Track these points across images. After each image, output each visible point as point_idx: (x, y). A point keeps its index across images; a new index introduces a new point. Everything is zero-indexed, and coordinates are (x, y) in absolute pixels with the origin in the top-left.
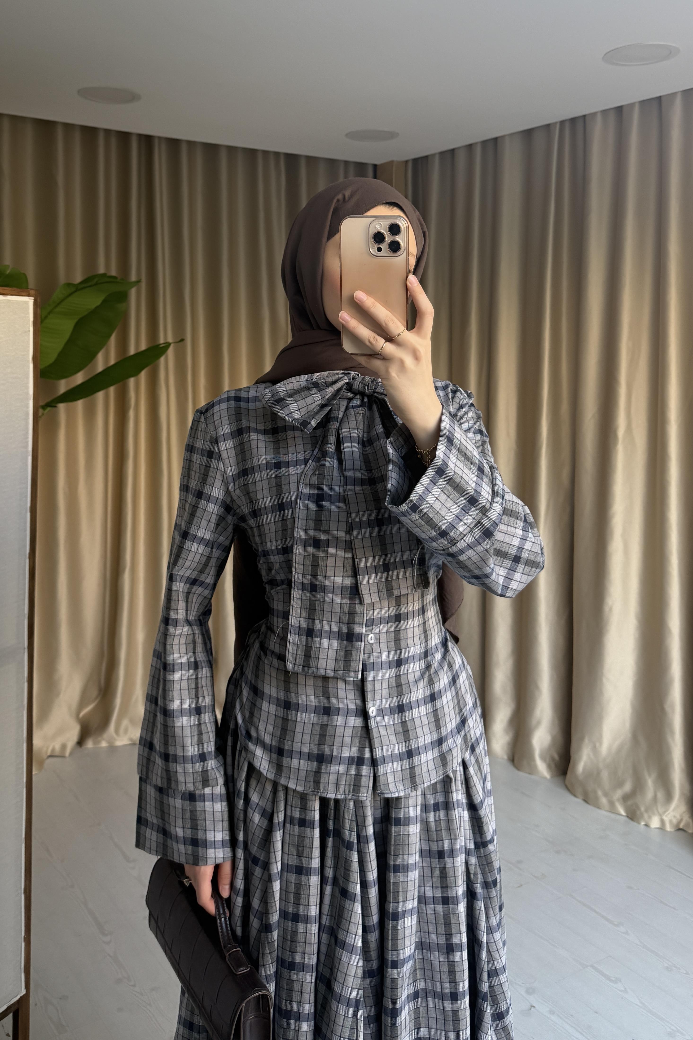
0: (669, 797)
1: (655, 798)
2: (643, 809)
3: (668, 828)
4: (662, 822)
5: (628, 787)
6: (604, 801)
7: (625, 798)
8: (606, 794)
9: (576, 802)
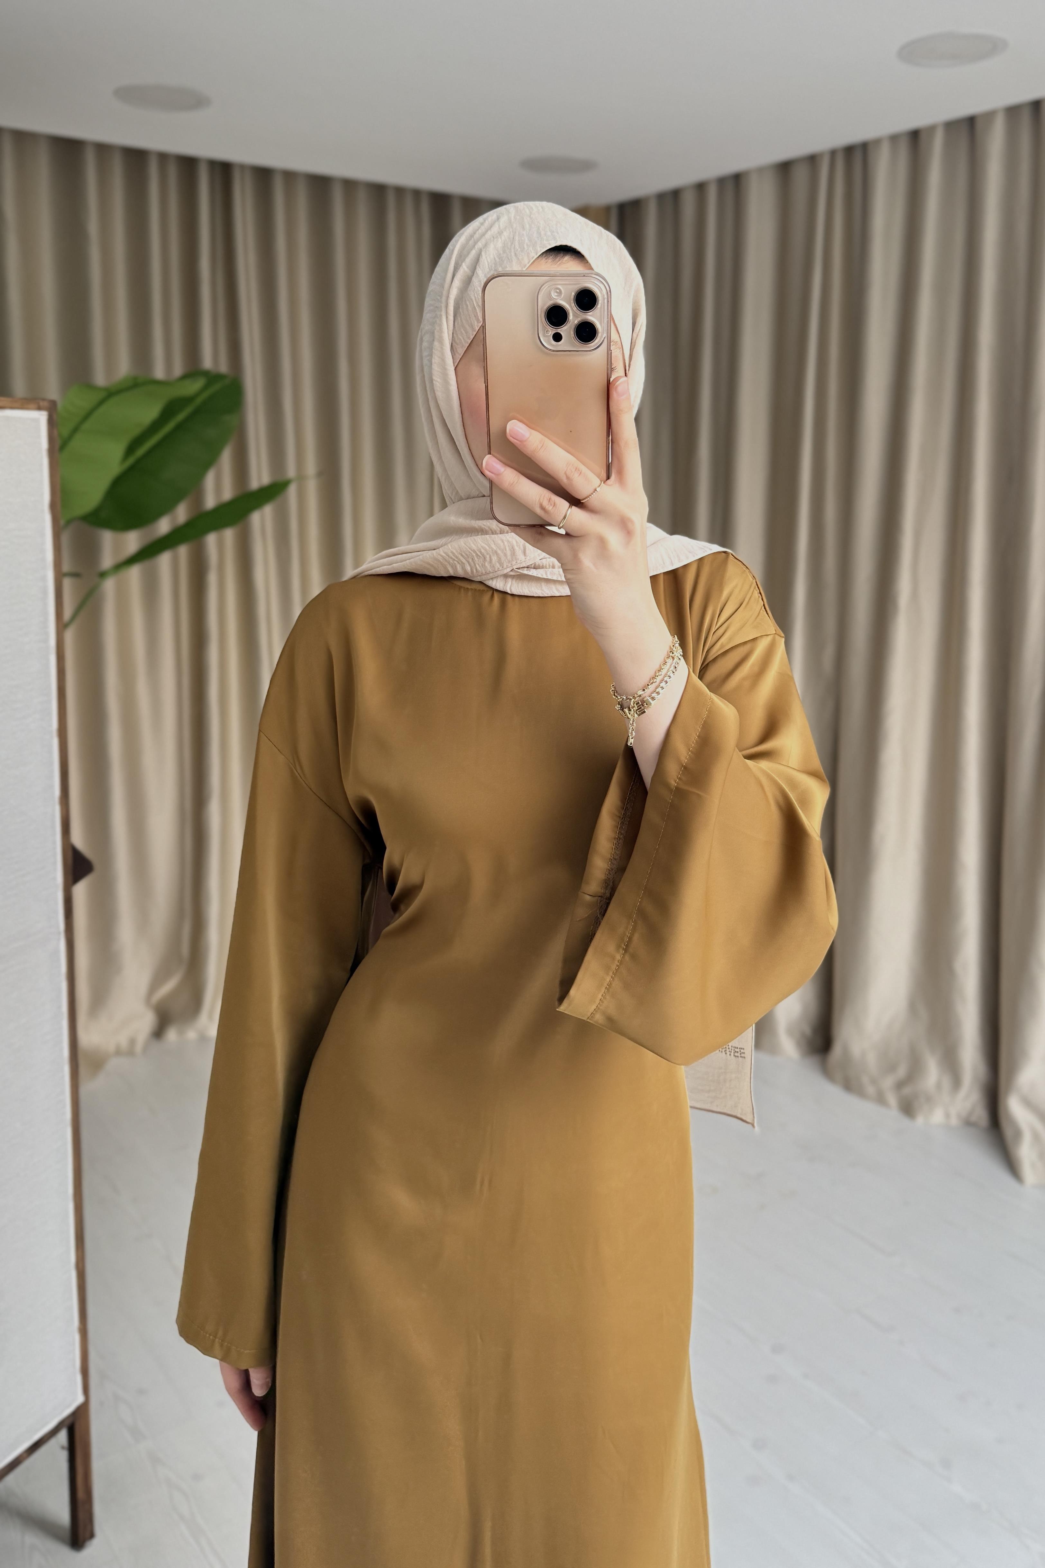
0: (957, 1082)
1: (939, 1086)
2: (922, 1099)
3: (954, 1121)
4: (947, 1115)
5: (902, 1072)
6: (871, 1090)
7: (900, 1085)
8: (874, 1082)
9: (833, 1092)
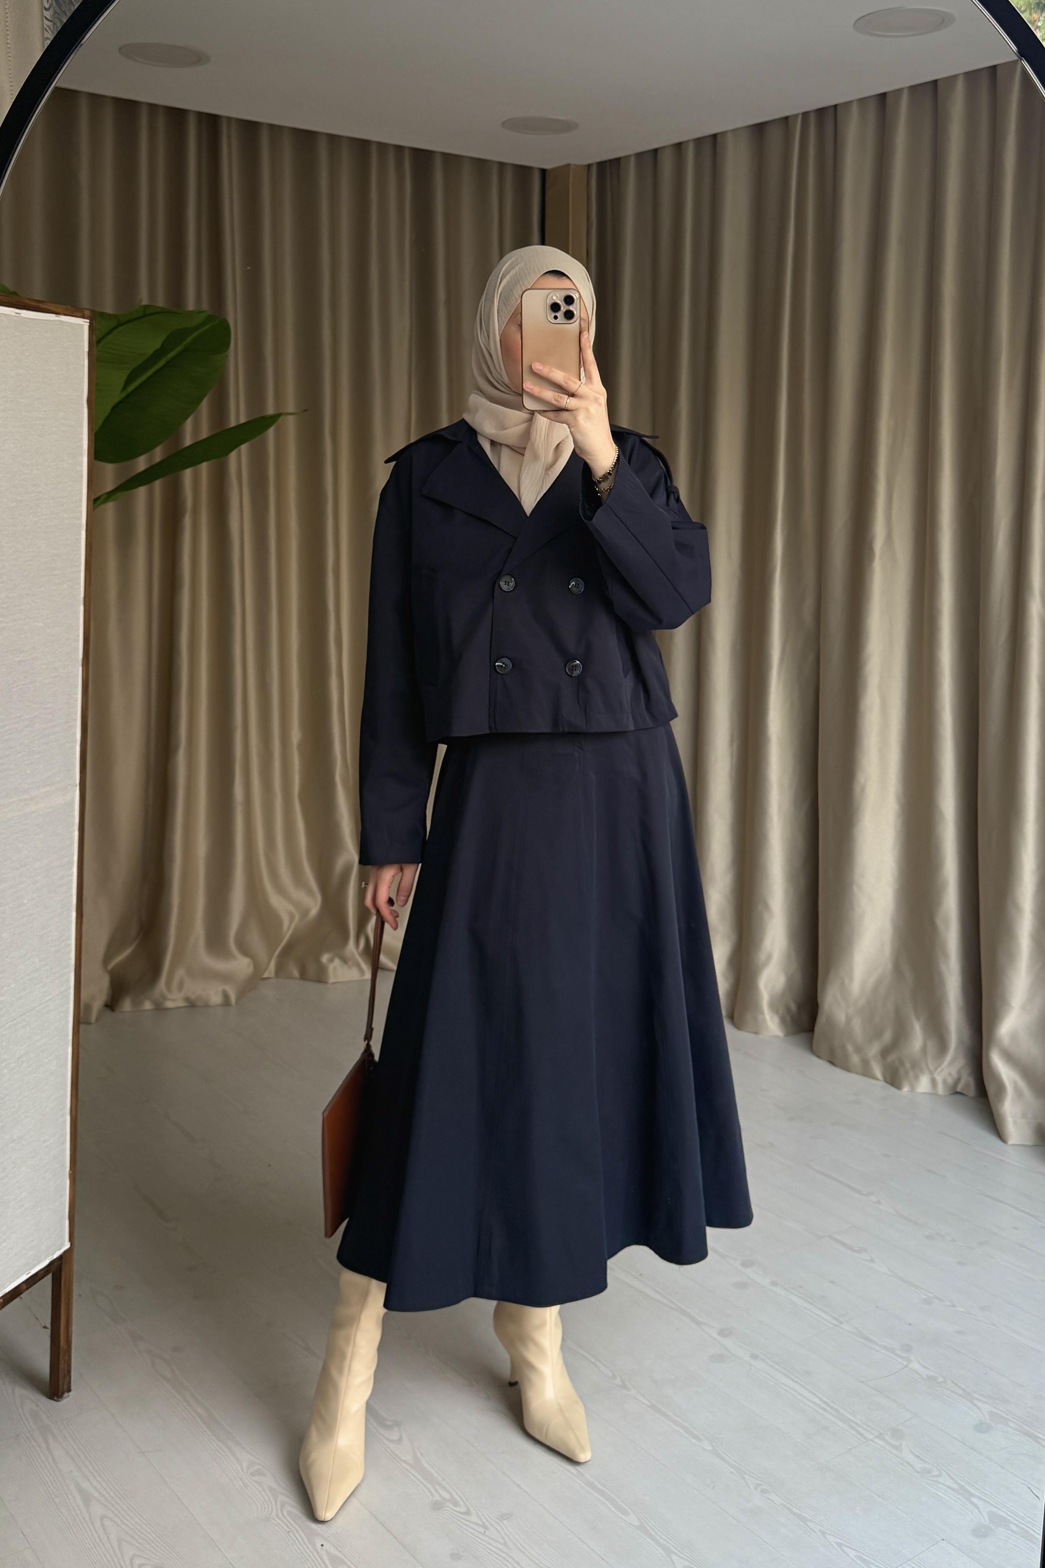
0: (942, 1047)
1: (924, 1049)
2: (908, 1065)
3: (941, 1090)
4: (934, 1082)
5: (887, 1037)
6: (855, 1059)
7: (884, 1053)
8: (858, 1050)
